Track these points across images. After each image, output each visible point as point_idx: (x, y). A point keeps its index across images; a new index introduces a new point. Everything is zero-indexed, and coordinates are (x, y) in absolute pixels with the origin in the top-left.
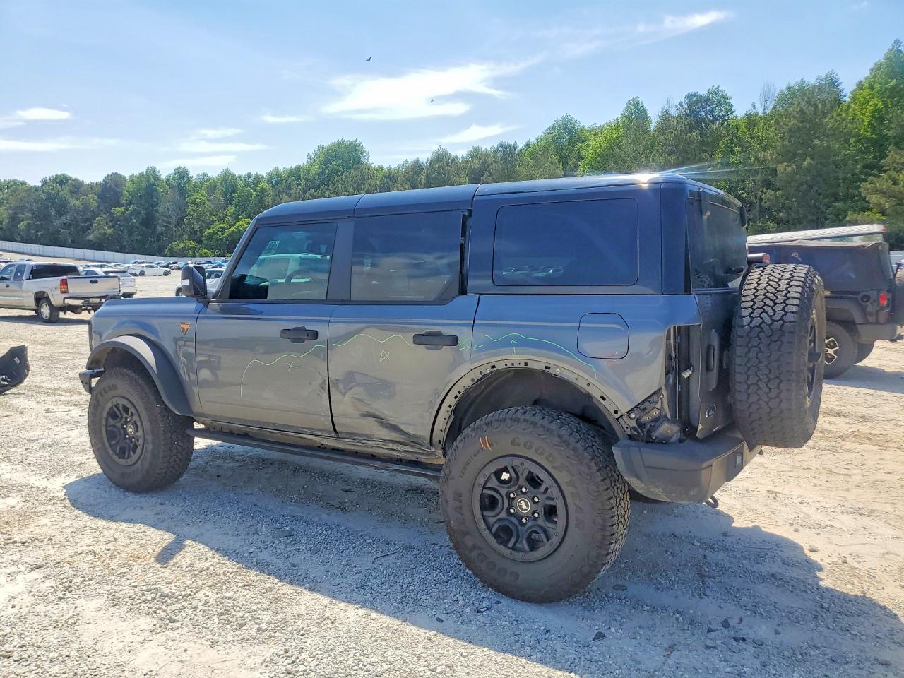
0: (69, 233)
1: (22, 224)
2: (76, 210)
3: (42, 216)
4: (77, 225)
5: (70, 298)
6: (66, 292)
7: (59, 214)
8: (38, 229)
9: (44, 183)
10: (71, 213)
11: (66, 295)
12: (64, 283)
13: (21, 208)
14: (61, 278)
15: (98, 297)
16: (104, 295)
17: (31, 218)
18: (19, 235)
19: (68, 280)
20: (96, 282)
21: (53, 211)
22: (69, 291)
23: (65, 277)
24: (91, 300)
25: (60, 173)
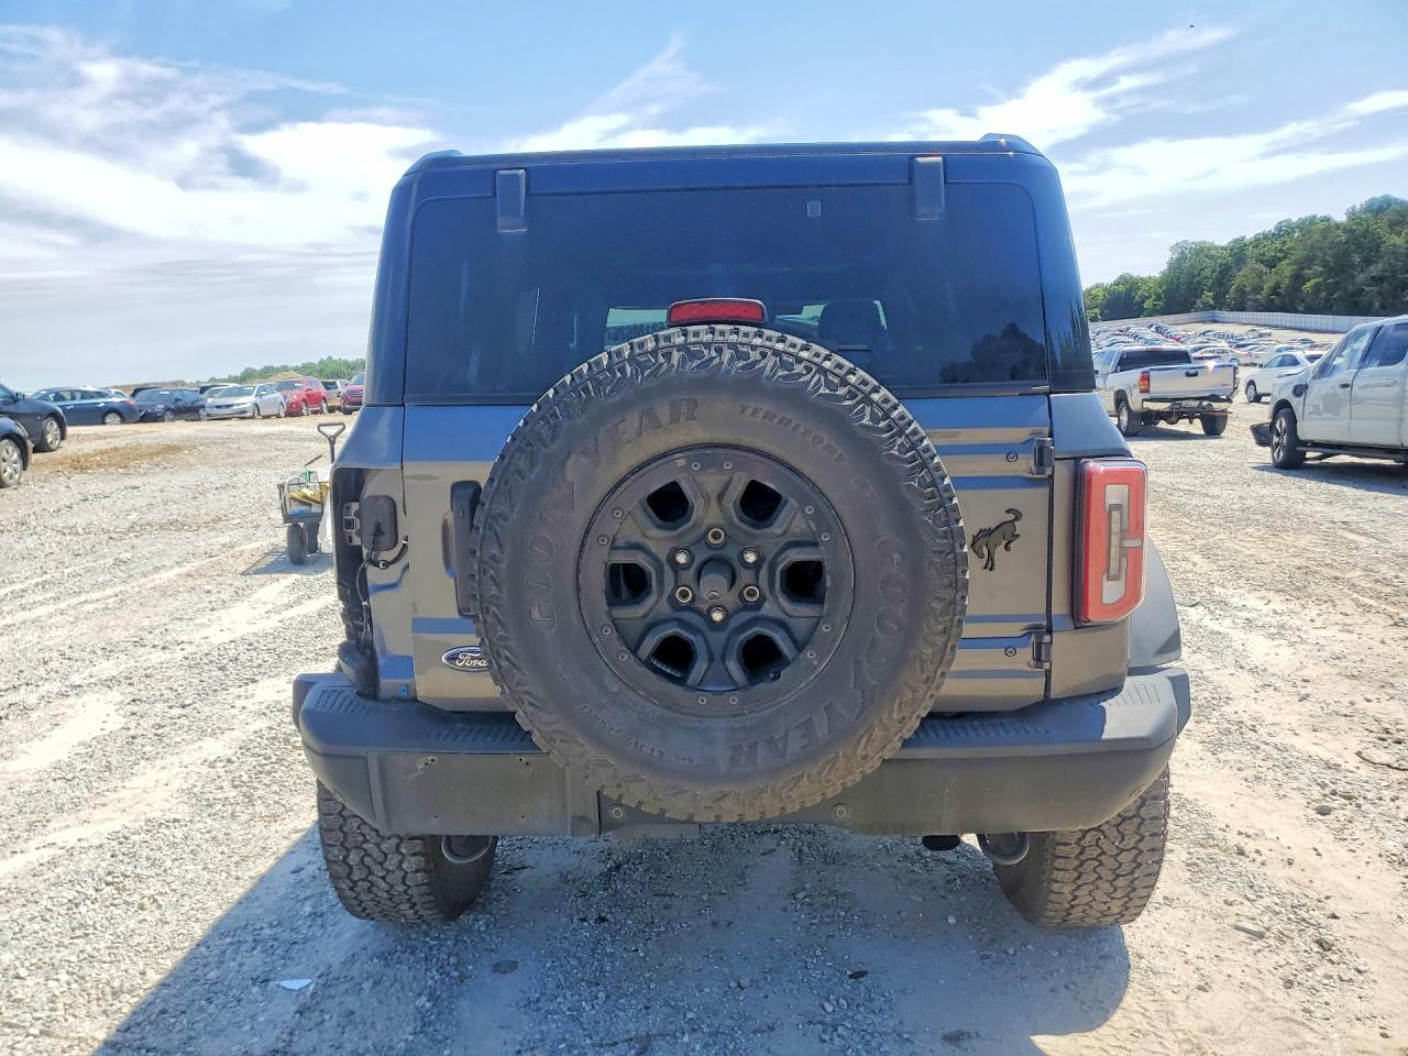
0: (1379, 293)
1: (1308, 284)
2: (1394, 253)
3: (1339, 267)
4: (1394, 276)
5: (1151, 400)
6: (1147, 391)
7: (1367, 261)
8: (1332, 289)
9: (1352, 215)
10: (1386, 258)
11: (1146, 396)
12: (1146, 378)
13: (1309, 261)
14: (1142, 370)
15: (1196, 399)
16: (1207, 394)
17: (1321, 274)
18: (1302, 301)
19: (1152, 373)
20: (1196, 375)
21: (1357, 259)
22: (1151, 390)
23: (1147, 368)
24: (1184, 403)
25: (1378, 194)
